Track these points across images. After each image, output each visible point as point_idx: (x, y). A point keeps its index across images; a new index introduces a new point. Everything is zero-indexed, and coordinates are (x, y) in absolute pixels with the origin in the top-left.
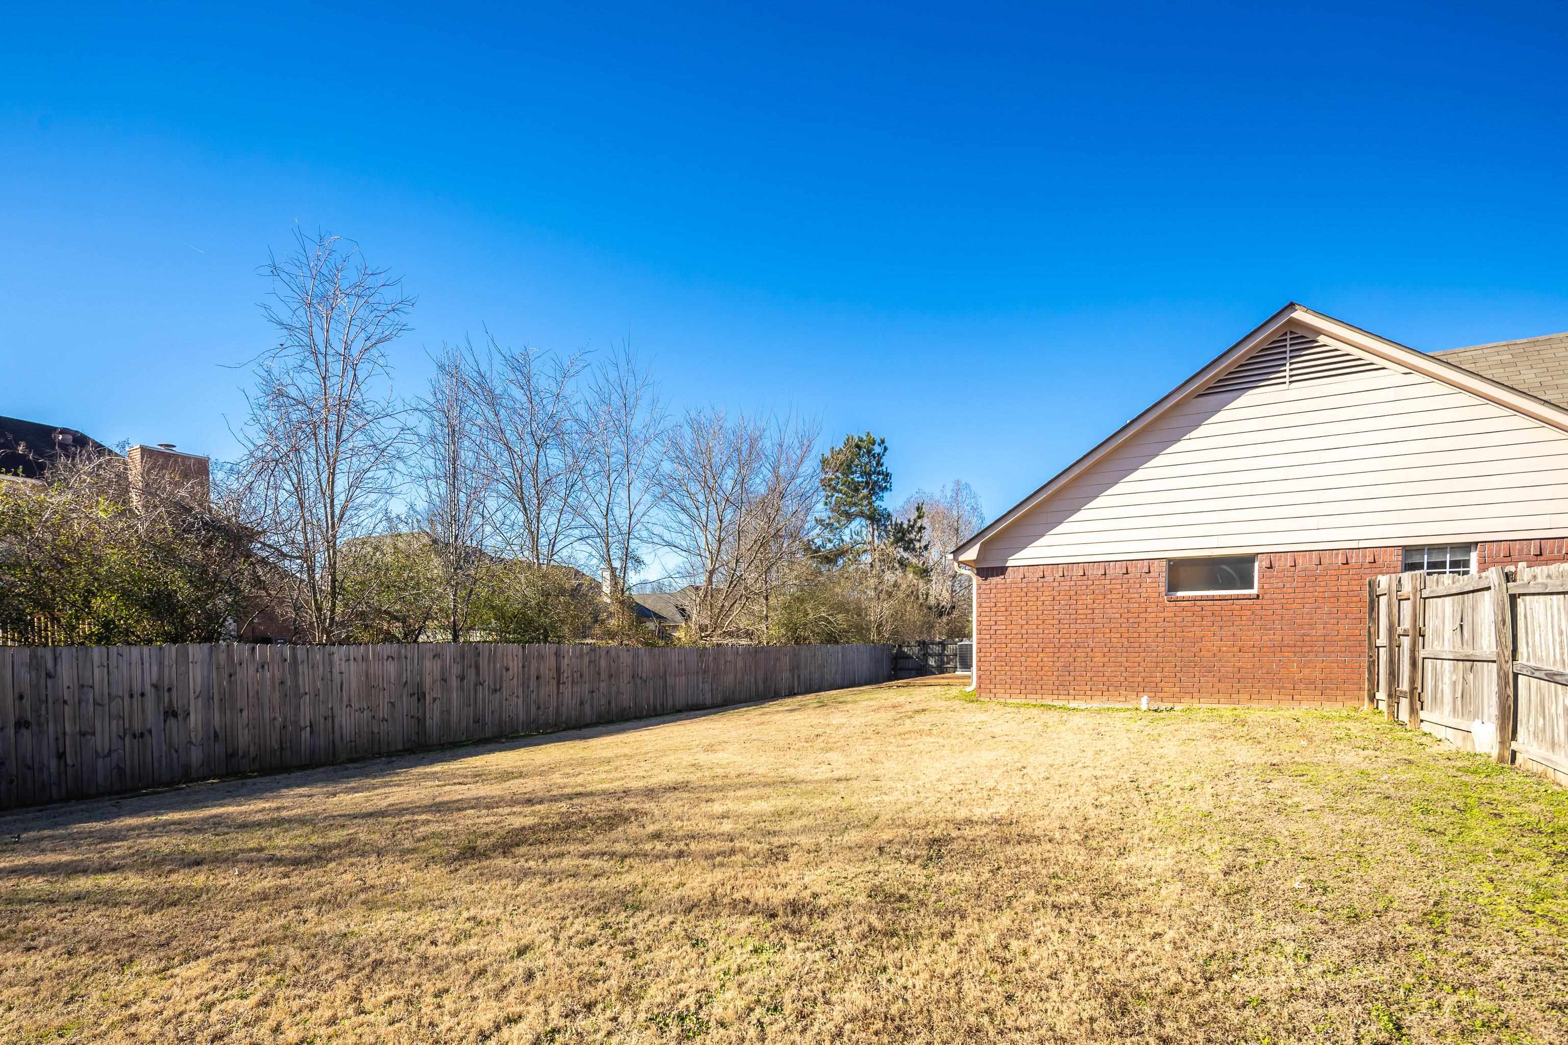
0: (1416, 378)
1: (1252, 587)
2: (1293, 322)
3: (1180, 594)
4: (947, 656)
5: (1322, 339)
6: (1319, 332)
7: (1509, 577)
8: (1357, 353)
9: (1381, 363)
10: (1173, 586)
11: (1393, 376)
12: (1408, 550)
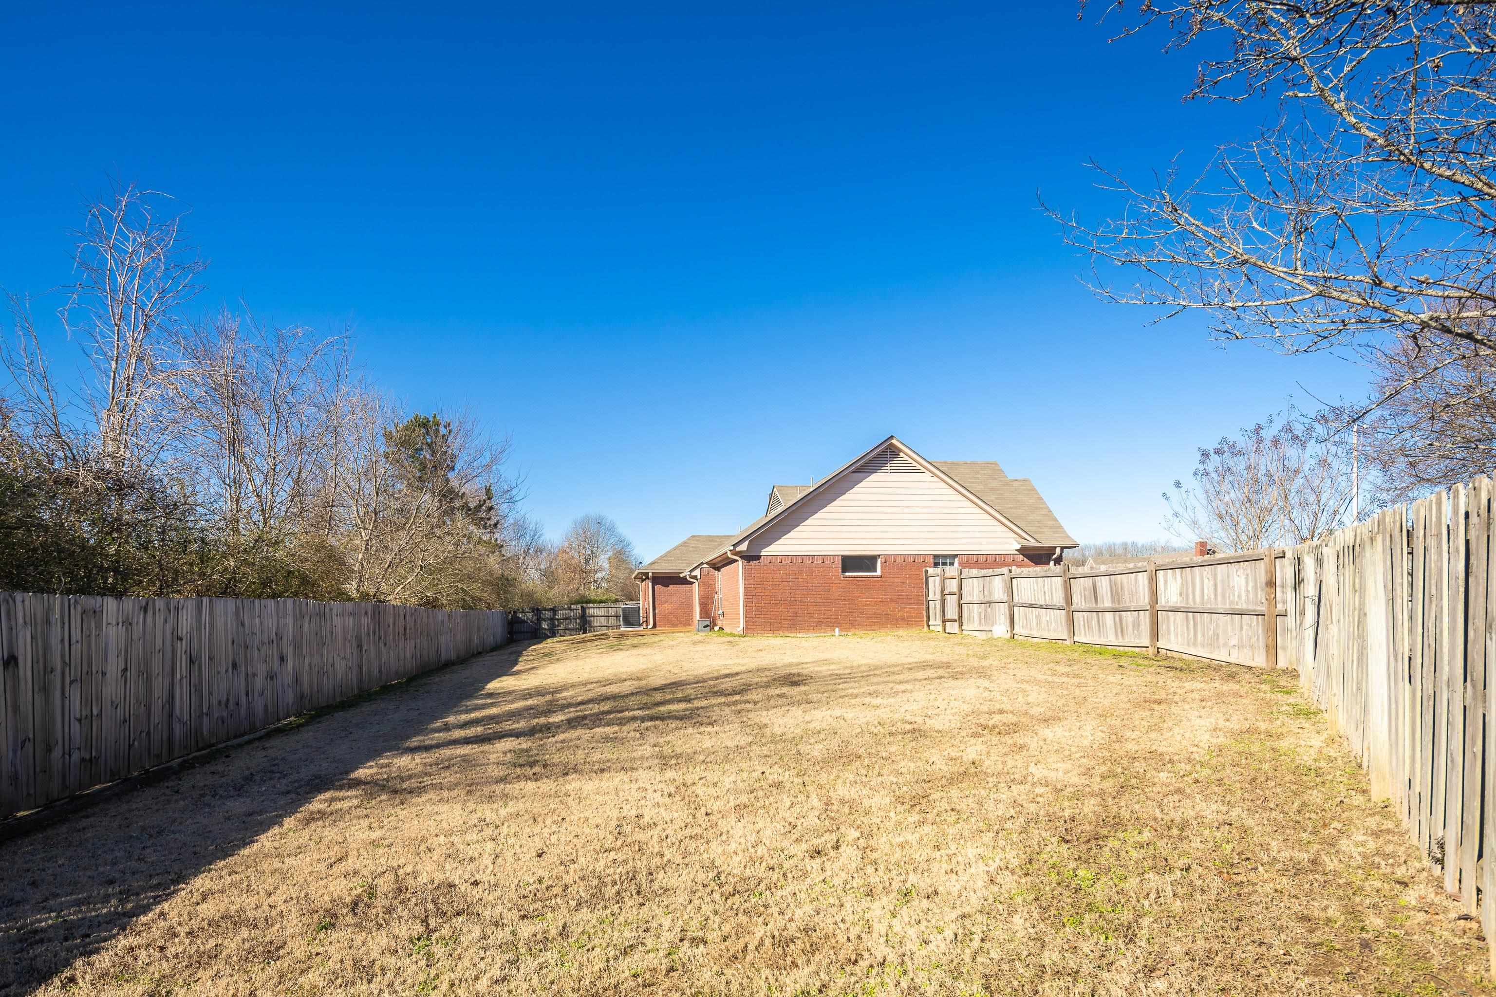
0: (935, 479)
1: (876, 571)
2: (892, 444)
3: (847, 574)
4: (558, 620)
5: (902, 454)
6: (901, 451)
7: (1010, 571)
8: (915, 464)
9: (923, 470)
10: (844, 571)
11: (927, 476)
12: (935, 556)
